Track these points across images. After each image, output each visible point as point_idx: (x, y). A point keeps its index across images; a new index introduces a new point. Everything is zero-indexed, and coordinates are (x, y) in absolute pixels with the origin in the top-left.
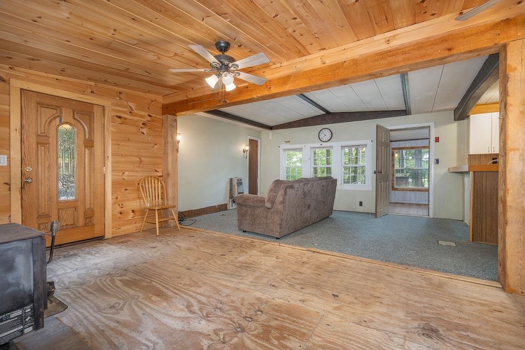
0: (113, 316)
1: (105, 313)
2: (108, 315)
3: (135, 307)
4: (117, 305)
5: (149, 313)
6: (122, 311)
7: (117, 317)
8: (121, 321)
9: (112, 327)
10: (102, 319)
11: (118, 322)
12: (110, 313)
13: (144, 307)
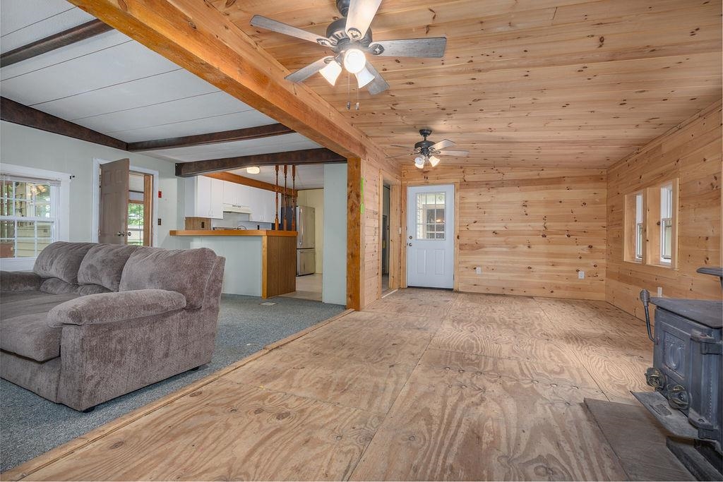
0: (558, 457)
1: (567, 471)
2: (564, 464)
3: (523, 447)
4: (541, 470)
5: (517, 427)
6: (543, 454)
7: (555, 453)
8: (553, 442)
9: (568, 444)
10: (576, 465)
11: (558, 445)
12: (559, 464)
13: (513, 438)
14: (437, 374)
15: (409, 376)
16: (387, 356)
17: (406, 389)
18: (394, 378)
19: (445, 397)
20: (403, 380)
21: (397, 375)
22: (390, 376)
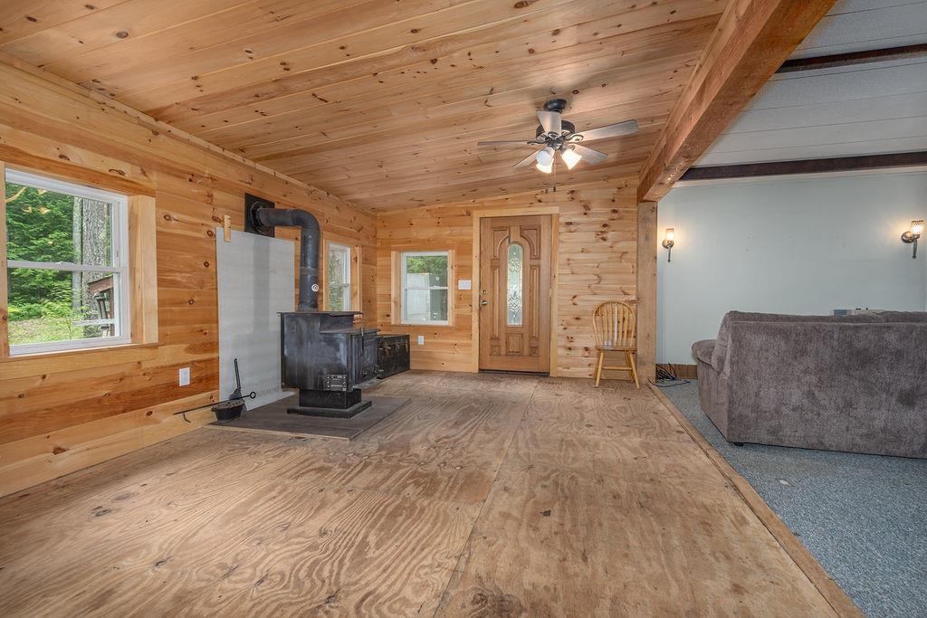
14: (473, 461)
15: (507, 455)
16: (547, 483)
17: (506, 445)
18: (521, 452)
19: (471, 441)
20: (511, 452)
21: (519, 457)
22: (528, 455)
